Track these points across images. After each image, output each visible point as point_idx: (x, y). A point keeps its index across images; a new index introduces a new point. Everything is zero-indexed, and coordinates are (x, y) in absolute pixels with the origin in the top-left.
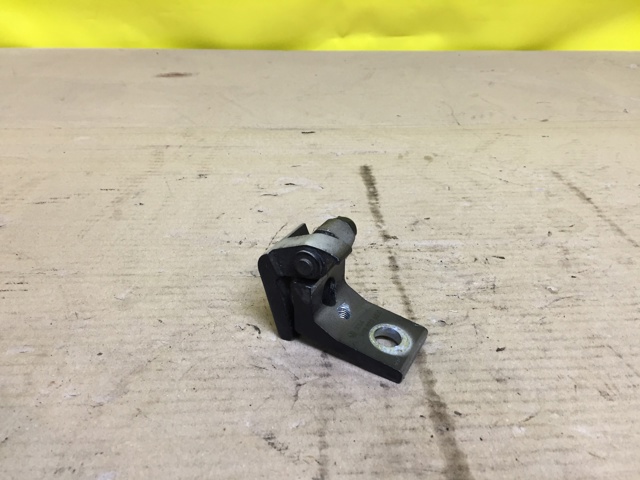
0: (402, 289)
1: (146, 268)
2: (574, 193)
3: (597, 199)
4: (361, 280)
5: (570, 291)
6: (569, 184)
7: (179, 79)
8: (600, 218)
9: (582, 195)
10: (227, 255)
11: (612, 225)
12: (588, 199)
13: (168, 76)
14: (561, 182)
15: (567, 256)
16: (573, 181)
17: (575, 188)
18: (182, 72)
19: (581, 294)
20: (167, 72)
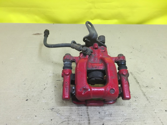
0: (88, 115)
1: (25, 108)
2: (135, 80)
3: (140, 83)
4: (79, 112)
5: (129, 116)
6: (134, 77)
7: (38, 36)
8: (140, 90)
9: (137, 81)
10: (46, 103)
11: (143, 92)
12: (138, 83)
13: (36, 34)
14: (132, 76)
15: (130, 104)
16: (135, 76)
17: (135, 78)
18: (39, 33)
19: (132, 117)
20: (35, 33)
